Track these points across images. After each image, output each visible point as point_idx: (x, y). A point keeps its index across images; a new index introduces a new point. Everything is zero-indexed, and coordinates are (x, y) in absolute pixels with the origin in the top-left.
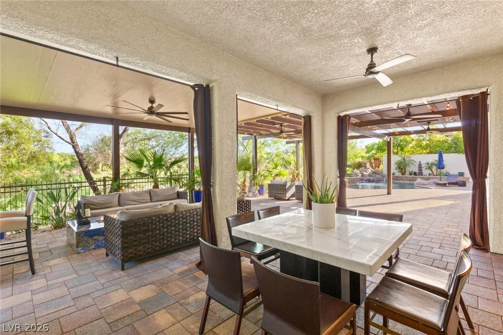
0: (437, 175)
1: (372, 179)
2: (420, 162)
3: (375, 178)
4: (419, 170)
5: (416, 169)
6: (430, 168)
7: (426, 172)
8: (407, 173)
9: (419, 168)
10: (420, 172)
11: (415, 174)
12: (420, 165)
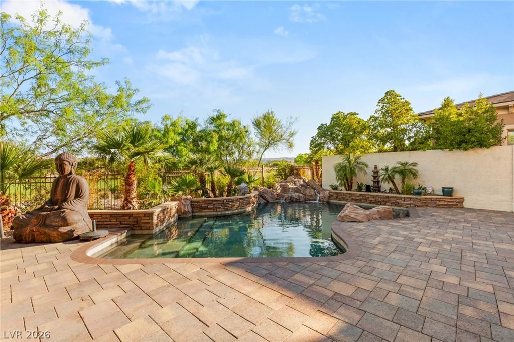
0: (402, 193)
1: (297, 197)
2: (376, 167)
3: (301, 195)
4: (375, 182)
5: (369, 180)
6: (390, 179)
7: (386, 186)
8: (355, 187)
9: (375, 177)
10: (376, 185)
11: (368, 188)
12: (376, 172)
